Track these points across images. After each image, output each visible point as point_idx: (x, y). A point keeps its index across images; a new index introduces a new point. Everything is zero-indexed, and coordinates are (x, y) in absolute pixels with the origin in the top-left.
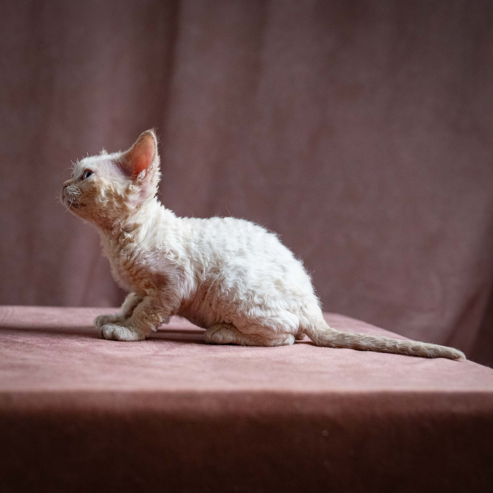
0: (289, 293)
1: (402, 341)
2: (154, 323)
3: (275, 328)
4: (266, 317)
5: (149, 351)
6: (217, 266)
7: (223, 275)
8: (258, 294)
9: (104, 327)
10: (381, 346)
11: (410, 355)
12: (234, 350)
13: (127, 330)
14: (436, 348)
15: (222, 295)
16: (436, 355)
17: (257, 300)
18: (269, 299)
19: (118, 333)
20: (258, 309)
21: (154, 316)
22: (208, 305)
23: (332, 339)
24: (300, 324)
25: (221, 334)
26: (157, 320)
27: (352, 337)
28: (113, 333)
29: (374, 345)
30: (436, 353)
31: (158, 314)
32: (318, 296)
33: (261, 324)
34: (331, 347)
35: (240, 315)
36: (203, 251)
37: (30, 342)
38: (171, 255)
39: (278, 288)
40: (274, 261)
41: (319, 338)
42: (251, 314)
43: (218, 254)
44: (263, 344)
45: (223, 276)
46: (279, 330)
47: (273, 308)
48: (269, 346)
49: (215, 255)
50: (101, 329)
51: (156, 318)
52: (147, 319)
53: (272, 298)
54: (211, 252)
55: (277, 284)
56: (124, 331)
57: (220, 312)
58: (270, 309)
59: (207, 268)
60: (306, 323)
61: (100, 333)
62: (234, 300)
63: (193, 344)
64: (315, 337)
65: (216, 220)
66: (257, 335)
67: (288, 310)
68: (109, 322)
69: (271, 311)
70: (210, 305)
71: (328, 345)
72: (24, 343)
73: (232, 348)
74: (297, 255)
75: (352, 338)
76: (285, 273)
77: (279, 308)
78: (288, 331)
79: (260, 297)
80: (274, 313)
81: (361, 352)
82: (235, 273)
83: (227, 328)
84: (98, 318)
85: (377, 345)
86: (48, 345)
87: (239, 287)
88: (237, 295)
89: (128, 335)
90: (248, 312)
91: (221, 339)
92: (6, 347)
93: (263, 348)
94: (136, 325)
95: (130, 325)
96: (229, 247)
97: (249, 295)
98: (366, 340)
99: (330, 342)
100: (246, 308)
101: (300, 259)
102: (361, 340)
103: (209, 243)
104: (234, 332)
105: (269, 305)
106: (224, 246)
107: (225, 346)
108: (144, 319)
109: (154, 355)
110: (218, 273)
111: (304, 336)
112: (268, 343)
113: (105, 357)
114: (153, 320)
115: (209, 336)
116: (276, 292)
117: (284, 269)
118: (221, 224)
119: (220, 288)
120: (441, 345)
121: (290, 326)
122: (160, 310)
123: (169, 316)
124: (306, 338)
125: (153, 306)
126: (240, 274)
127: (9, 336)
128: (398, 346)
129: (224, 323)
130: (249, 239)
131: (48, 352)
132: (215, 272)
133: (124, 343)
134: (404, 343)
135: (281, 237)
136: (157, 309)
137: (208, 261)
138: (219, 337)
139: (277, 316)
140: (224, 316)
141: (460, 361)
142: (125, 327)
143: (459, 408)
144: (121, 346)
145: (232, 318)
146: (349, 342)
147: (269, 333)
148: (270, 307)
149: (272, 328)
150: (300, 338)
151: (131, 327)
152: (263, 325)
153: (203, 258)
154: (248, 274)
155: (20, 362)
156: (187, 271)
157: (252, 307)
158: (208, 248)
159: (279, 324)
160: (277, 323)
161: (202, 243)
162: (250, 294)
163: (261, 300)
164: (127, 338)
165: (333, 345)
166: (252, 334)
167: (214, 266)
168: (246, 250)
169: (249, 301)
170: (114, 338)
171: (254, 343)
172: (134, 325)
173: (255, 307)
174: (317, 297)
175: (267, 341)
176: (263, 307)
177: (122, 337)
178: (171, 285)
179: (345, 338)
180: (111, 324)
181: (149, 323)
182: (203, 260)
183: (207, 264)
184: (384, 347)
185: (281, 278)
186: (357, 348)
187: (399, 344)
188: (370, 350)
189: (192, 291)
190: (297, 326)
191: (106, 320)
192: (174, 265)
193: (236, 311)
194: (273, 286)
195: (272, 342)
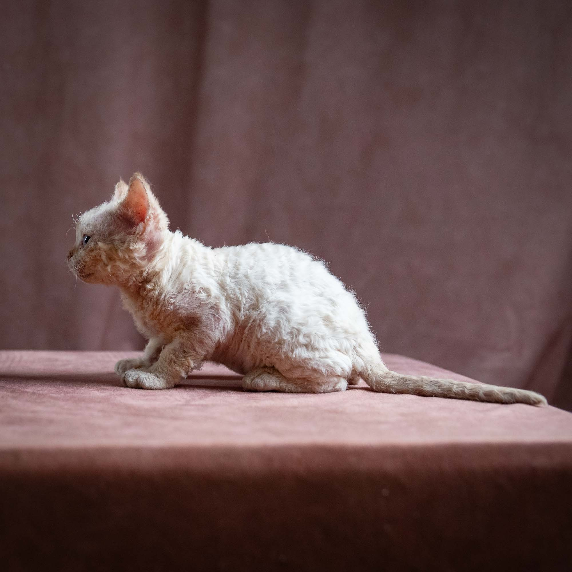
0: (340, 330)
1: (472, 384)
2: (184, 368)
3: (324, 370)
4: (314, 359)
5: (180, 401)
6: (256, 302)
7: (263, 312)
8: (303, 333)
9: (126, 373)
10: (448, 391)
11: (482, 400)
12: (278, 398)
13: (153, 376)
14: (513, 392)
15: (263, 336)
16: (512, 400)
17: (302, 340)
18: (317, 338)
19: (143, 380)
20: (304, 350)
21: (184, 361)
22: (246, 346)
23: (392, 383)
24: (353, 366)
25: (262, 379)
26: (187, 365)
27: (415, 380)
28: (137, 380)
29: (439, 391)
30: (513, 398)
31: (189, 358)
32: (373, 333)
33: (307, 366)
34: (390, 392)
35: (283, 357)
36: (240, 285)
37: (41, 392)
38: (202, 294)
39: (327, 325)
40: (321, 295)
41: (377, 382)
42: (296, 355)
43: (256, 288)
44: (312, 391)
45: (264, 314)
46: (329, 373)
47: (322, 349)
48: (318, 393)
49: (253, 289)
50: (123, 376)
51: (187, 362)
52: (176, 363)
53: (320, 337)
54: (249, 286)
55: (325, 320)
56: (150, 378)
57: (260, 355)
58: (318, 350)
59: (245, 305)
60: (360, 364)
61: (121, 380)
62: (277, 340)
63: (231, 392)
64: (372, 381)
65: (252, 247)
66: (304, 379)
67: (339, 350)
68: (132, 367)
69: (319, 352)
70: (249, 347)
71: (387, 390)
72: (34, 393)
73: (276, 395)
74: (349, 286)
75: (415, 382)
76: (334, 307)
77: (329, 348)
78: (339, 374)
79: (306, 336)
80: (322, 354)
81: (425, 398)
82: (277, 309)
83: (269, 373)
84: (119, 363)
85: (443, 390)
86: (62, 395)
87: (282, 325)
88: (280, 334)
89: (154, 382)
90: (292, 353)
91: (262, 386)
92: (14, 398)
93: (311, 395)
94: (163, 371)
95: (156, 370)
96: (269, 279)
97: (293, 333)
98: (430, 384)
99: (389, 386)
100: (291, 349)
101: (351, 290)
102: (425, 384)
103: (246, 276)
104: (277, 377)
105: (316, 345)
106: (263, 278)
107: (268, 393)
108: (173, 363)
109: (185, 405)
110: (257, 310)
111: (358, 380)
112: (317, 388)
113: (128, 407)
114: (182, 365)
115: (248, 381)
116: (324, 330)
117: (333, 303)
118: (259, 251)
119: (260, 327)
120: (518, 388)
121: (341, 368)
122: (190, 354)
123: (201, 361)
124: (361, 383)
125: (183, 349)
126: (283, 310)
127: (17, 385)
128: (467, 391)
129: (265, 367)
130: (292, 268)
131: (62, 403)
132: (253, 309)
133: (150, 391)
134: (474, 387)
135: (329, 265)
136: (188, 353)
137: (245, 296)
138: (260, 382)
139: (327, 357)
140: (266, 359)
141: (541, 407)
142: (150, 373)
143: (541, 462)
144: (147, 396)
145: (274, 360)
146: (411, 386)
147: (317, 376)
148: (317, 348)
149: (321, 371)
150: (354, 382)
151: (157, 373)
152: (310, 368)
153: (241, 294)
154: (291, 310)
155: (29, 415)
156: (222, 310)
157: (297, 348)
158: (246, 282)
159: (328, 365)
160: (326, 364)
161: (238, 276)
162: (295, 333)
163: (307, 339)
164: (153, 386)
165: (393, 390)
166: (299, 379)
167: (251, 302)
168: (289, 282)
169: (293, 341)
170: (138, 386)
171: (300, 389)
172: (161, 370)
173: (301, 347)
174: (373, 335)
175: (316, 387)
176: (310, 347)
177: (147, 384)
178: (204, 326)
179: (407, 382)
180: (135, 370)
181: (178, 368)
182: (241, 297)
183: (244, 300)
184: (451, 392)
185: (330, 314)
186: (421, 393)
187: (468, 388)
188: (436, 396)
189: (228, 332)
190: (350, 368)
191: (128, 365)
192: (206, 304)
193: (278, 352)
194: (321, 322)
195: (321, 388)
